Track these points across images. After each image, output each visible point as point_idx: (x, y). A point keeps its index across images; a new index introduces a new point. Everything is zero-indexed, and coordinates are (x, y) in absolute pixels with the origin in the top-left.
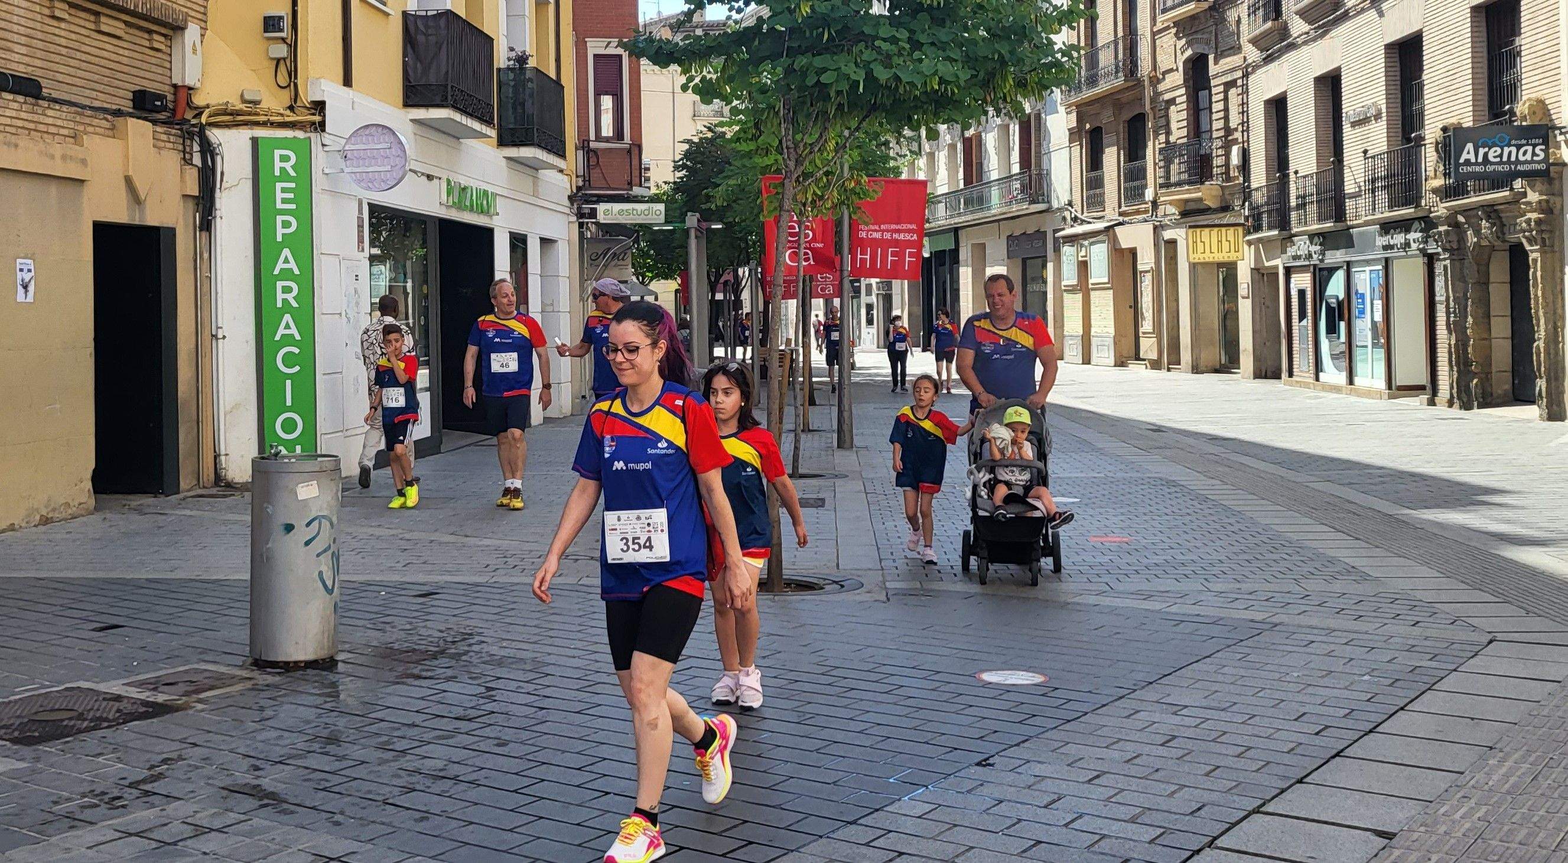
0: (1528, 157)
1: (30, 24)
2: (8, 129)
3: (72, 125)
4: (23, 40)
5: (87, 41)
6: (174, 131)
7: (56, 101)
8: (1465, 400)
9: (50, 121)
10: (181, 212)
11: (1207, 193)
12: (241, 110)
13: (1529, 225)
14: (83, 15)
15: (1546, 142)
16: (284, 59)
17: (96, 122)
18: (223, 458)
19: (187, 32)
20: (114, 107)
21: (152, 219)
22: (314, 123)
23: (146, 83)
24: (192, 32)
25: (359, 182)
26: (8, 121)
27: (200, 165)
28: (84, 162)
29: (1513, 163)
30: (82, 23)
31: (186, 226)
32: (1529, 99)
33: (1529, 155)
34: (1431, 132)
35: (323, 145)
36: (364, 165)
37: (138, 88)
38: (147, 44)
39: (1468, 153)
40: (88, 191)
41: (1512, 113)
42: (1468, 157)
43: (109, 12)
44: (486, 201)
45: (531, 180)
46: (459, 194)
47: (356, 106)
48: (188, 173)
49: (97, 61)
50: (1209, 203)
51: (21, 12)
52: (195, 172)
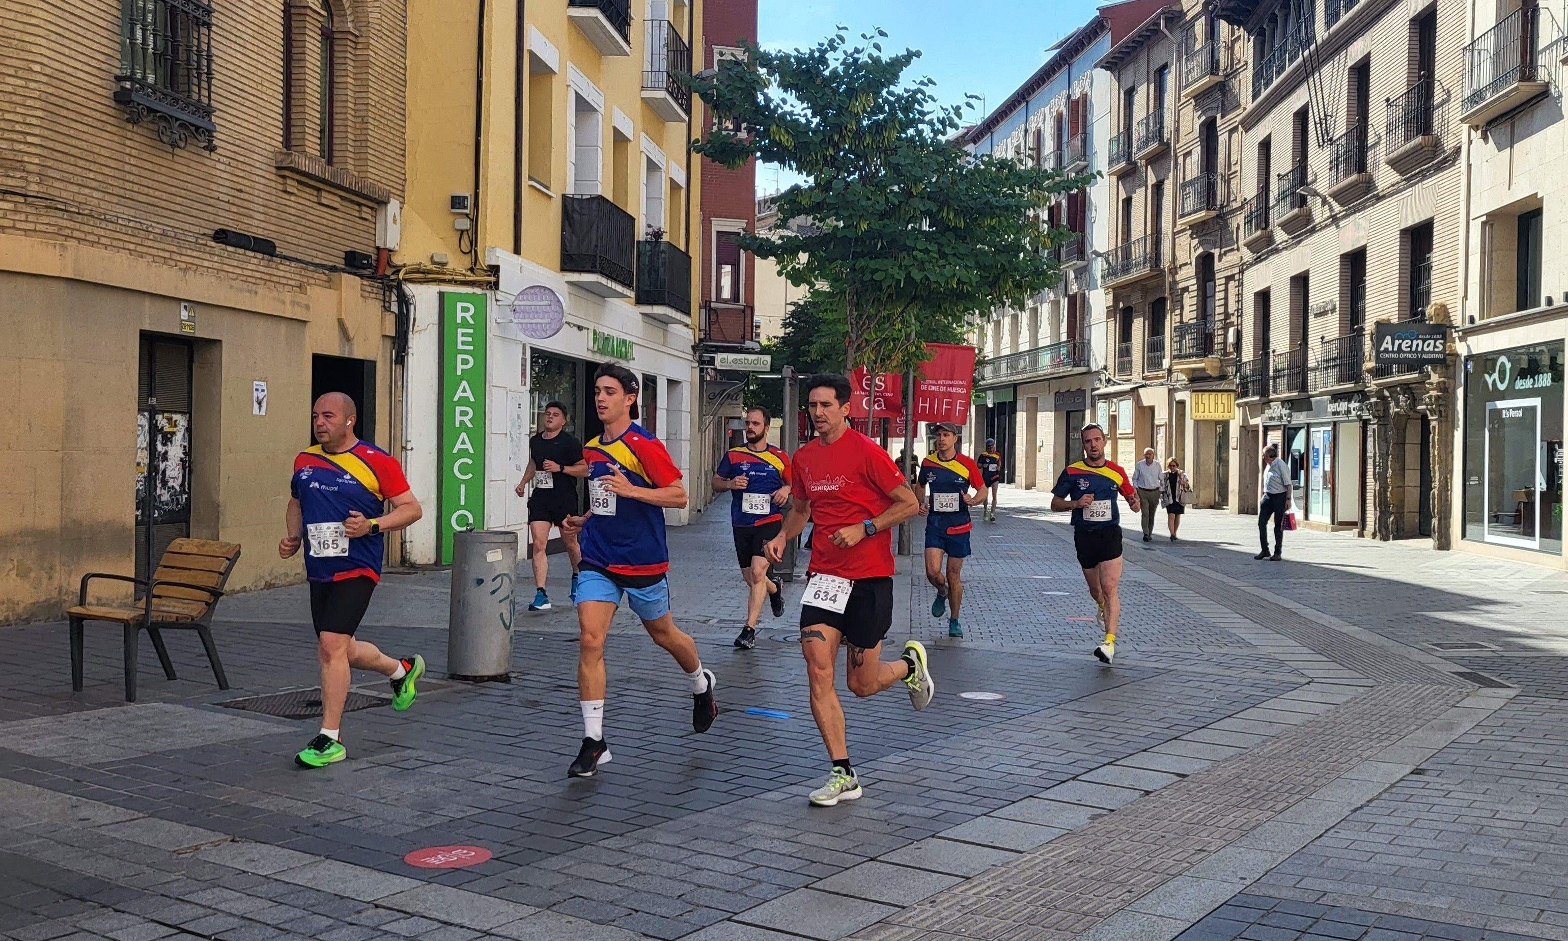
0: (1431, 348)
1: (267, 196)
2: (249, 279)
3: (298, 277)
4: (262, 209)
5: (311, 211)
6: (377, 284)
7: (286, 258)
8: (1384, 533)
9: (282, 274)
10: (381, 348)
11: (1209, 364)
12: (431, 270)
13: (1431, 400)
14: (308, 190)
15: (1444, 338)
16: (467, 231)
17: (316, 275)
18: (408, 544)
19: (389, 206)
20: (330, 264)
21: (358, 353)
22: (489, 283)
23: (354, 245)
24: (393, 206)
25: (524, 331)
26: (250, 273)
27: (397, 312)
28: (307, 307)
29: (1419, 352)
30: (308, 197)
31: (385, 359)
32: (1435, 304)
33: (1431, 347)
34: (1369, 326)
35: (497, 300)
36: (529, 318)
37: (349, 249)
38: (357, 214)
39: (1387, 344)
40: (309, 330)
41: (1423, 313)
42: (1387, 346)
43: (328, 188)
44: (624, 348)
45: (661, 333)
46: (603, 342)
47: (523, 270)
48: (387, 318)
49: (318, 227)
50: (1210, 372)
51: (261, 187)
52: (393, 317)
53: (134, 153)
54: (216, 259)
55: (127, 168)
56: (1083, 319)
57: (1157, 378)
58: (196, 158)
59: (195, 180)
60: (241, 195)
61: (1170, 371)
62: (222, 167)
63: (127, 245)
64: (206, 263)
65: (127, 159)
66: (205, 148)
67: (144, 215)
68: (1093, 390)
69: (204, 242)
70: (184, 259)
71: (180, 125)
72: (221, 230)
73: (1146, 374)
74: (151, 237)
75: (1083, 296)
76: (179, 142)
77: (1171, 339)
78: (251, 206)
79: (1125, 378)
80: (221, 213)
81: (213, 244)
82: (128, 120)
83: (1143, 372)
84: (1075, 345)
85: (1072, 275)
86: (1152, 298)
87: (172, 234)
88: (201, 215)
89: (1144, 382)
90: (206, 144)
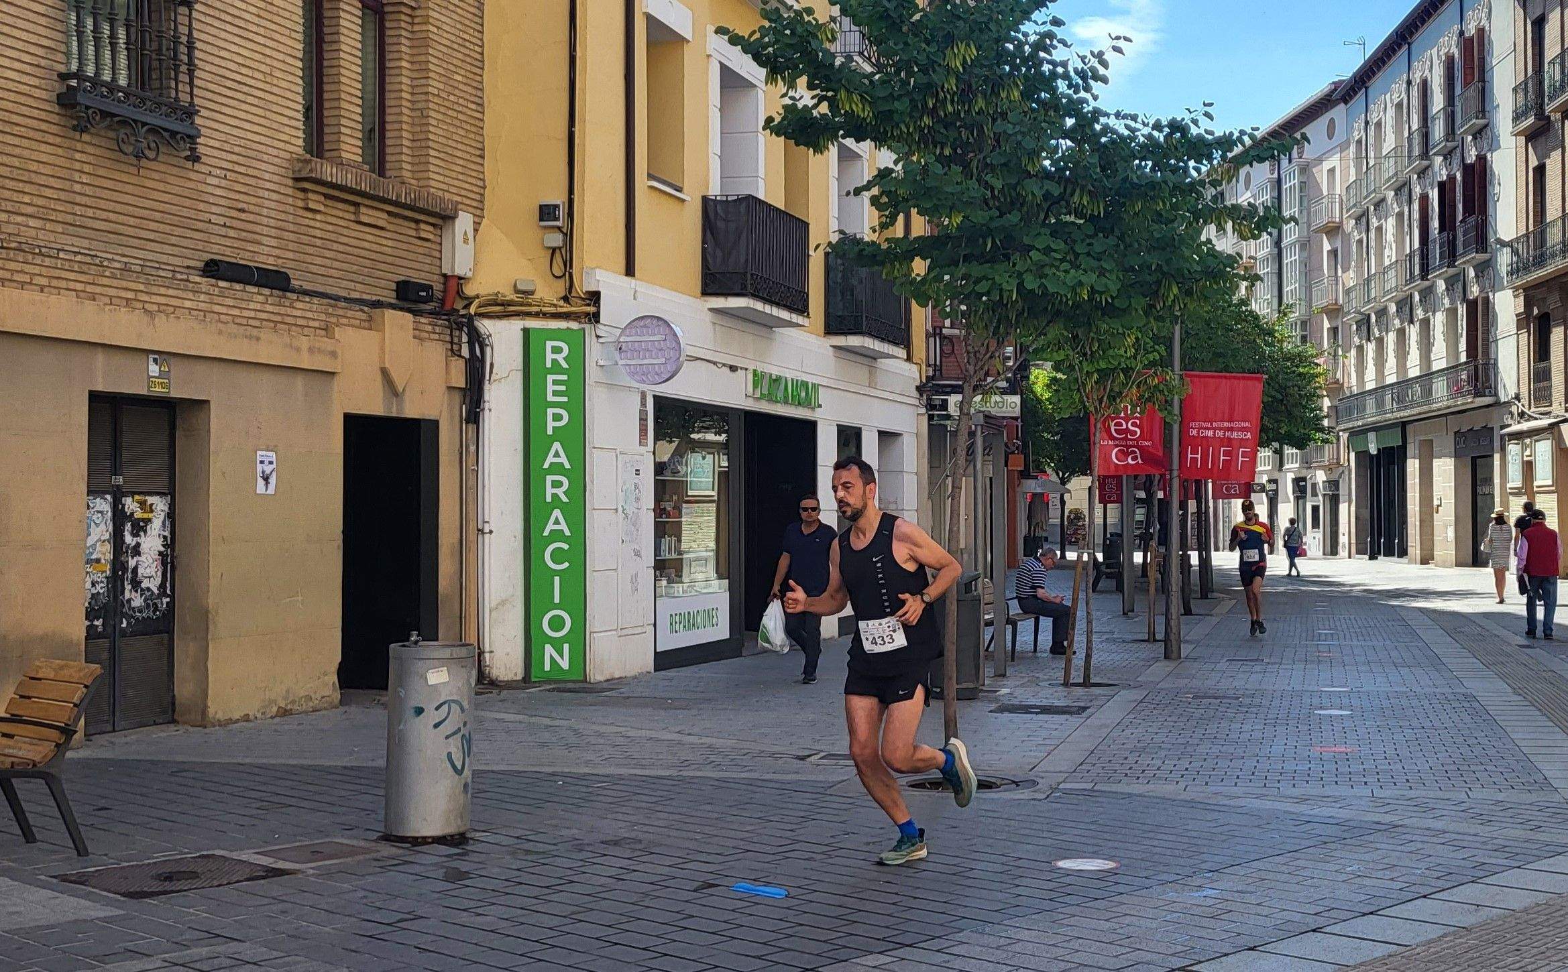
1: (283, 216)
2: (251, 322)
3: (323, 317)
4: (273, 232)
5: (345, 232)
6: (440, 322)
7: (306, 293)
9: (299, 313)
10: (445, 405)
12: (512, 301)
14: (341, 205)
16: (560, 248)
17: (350, 313)
18: (487, 655)
19: (457, 221)
20: (374, 298)
21: (411, 410)
22: (588, 314)
23: (410, 273)
24: (464, 222)
25: (632, 374)
26: (252, 314)
27: (467, 356)
28: (334, 354)
30: (341, 214)
31: (452, 417)
35: (598, 337)
36: (638, 358)
37: (402, 278)
38: (414, 233)
40: (337, 383)
43: (369, 202)
44: (805, 393)
45: (866, 370)
46: (769, 385)
47: (638, 295)
48: (453, 363)
49: (356, 251)
51: (273, 205)
52: (461, 363)
53: (87, 168)
54: (202, 297)
55: (77, 188)
56: (1487, 332)
58: (175, 171)
59: (176, 200)
60: (243, 216)
62: (215, 181)
63: (72, 285)
64: (188, 304)
65: (77, 177)
66: (187, 158)
67: (101, 246)
68: (1503, 427)
69: (185, 277)
70: (155, 299)
71: (149, 130)
72: (212, 260)
74: (107, 274)
75: (1487, 301)
76: (147, 152)
78: (258, 229)
79: (1542, 409)
80: (214, 239)
81: (198, 279)
82: (74, 128)
84: (1476, 368)
85: (1472, 273)
87: (138, 269)
88: (185, 243)
90: (188, 153)
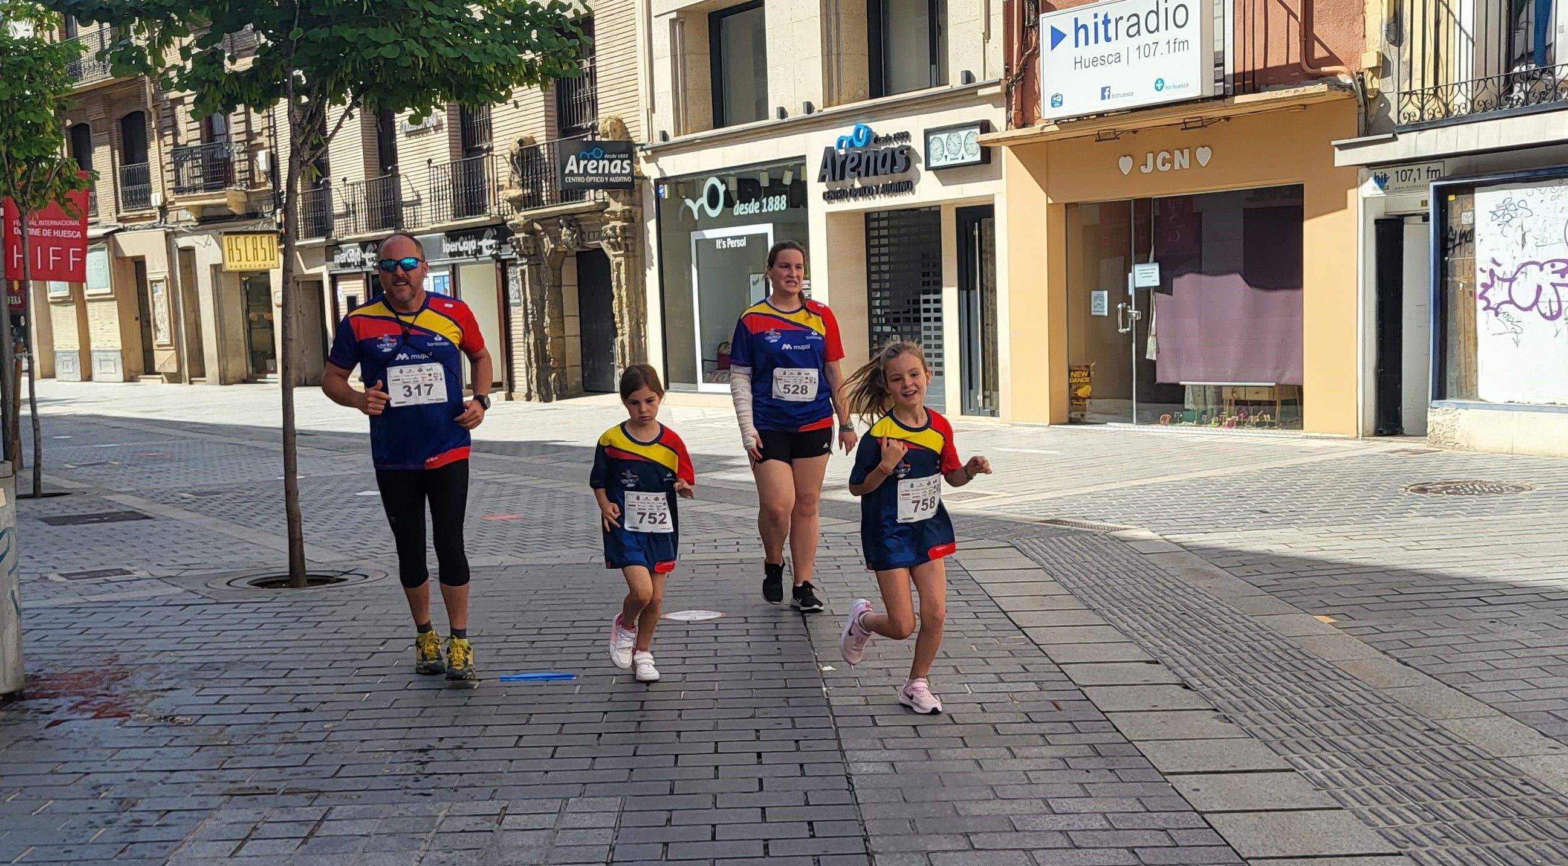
11: (230, 198)
50: (234, 209)
57: (141, 218)
61: (163, 209)
73: (122, 214)
77: (162, 167)
83: (118, 212)
86: (120, 113)
89: (121, 225)
